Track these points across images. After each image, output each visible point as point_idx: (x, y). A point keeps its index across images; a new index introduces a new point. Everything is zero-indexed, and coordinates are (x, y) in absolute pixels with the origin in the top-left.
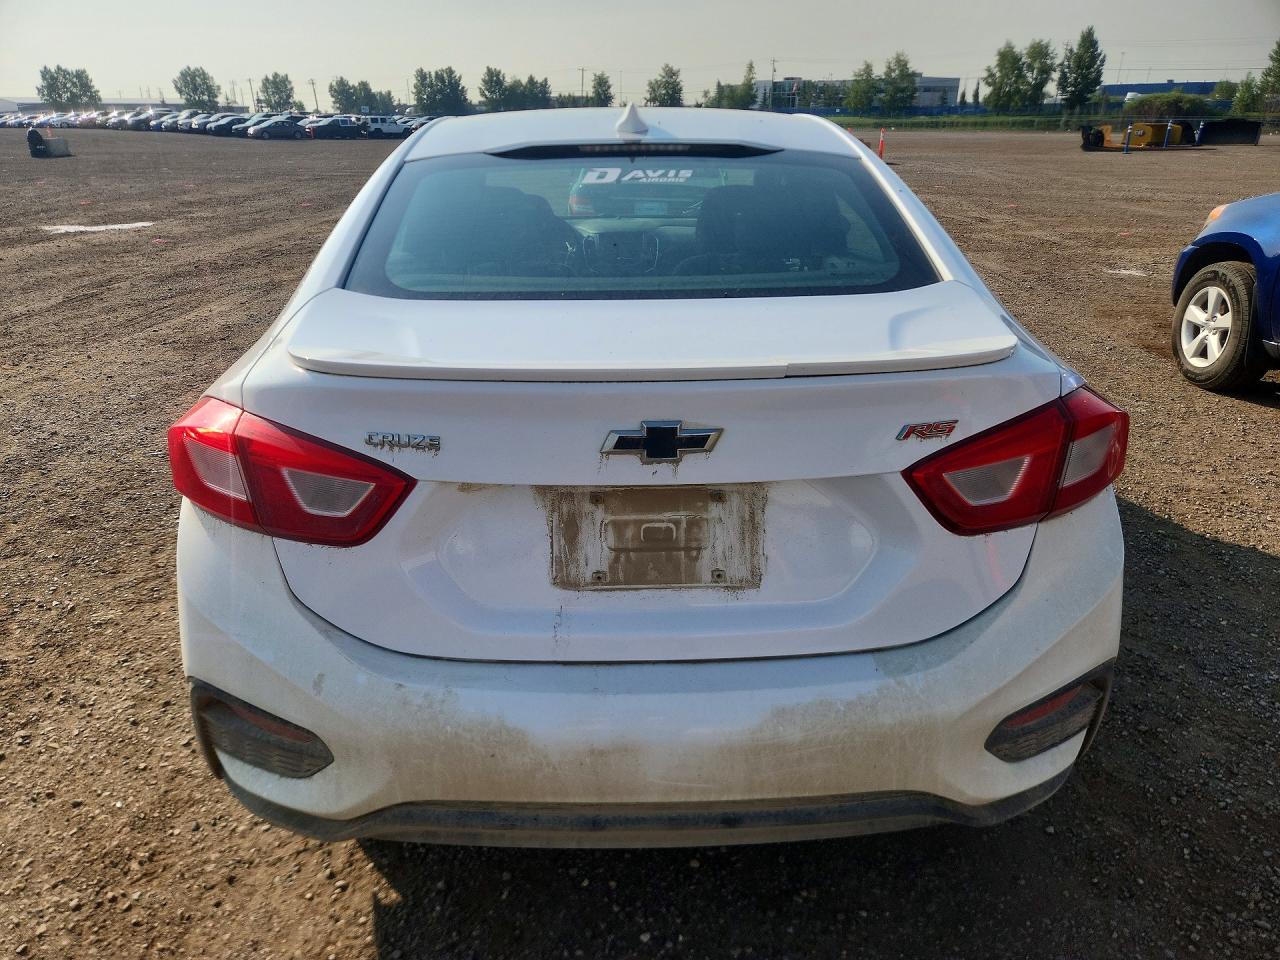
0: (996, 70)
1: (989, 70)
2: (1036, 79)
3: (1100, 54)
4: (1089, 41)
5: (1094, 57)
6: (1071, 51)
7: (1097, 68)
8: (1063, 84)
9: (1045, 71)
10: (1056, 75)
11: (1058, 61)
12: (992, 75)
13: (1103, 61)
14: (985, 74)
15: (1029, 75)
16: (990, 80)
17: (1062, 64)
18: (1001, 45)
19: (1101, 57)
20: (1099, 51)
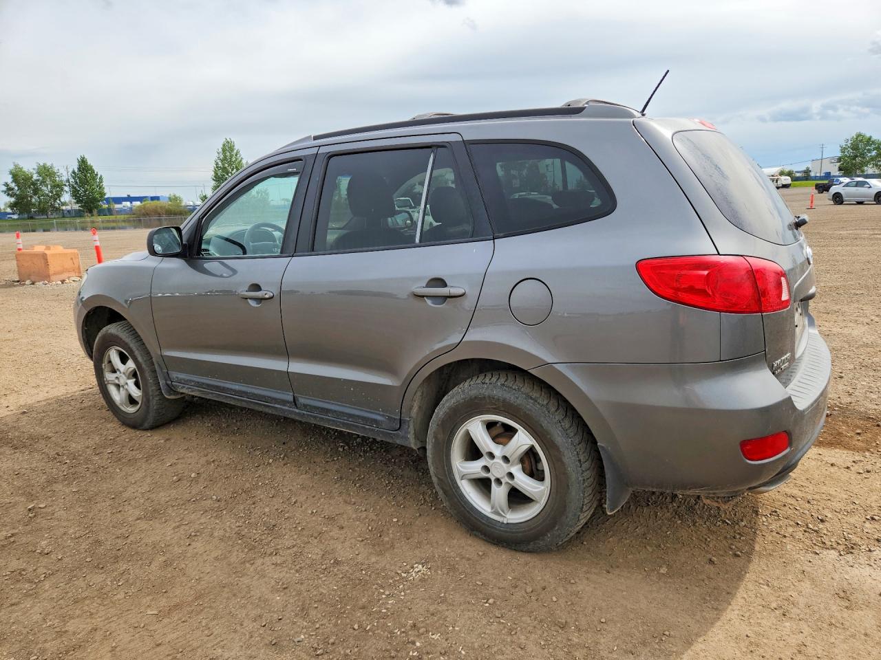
0: (13, 185)
1: (6, 185)
2: (51, 192)
3: (97, 175)
4: (84, 167)
5: (93, 177)
6: (74, 172)
7: (99, 184)
8: (75, 194)
9: (58, 187)
10: (66, 189)
11: (64, 178)
12: (10, 189)
13: (101, 178)
14: (4, 188)
15: (44, 188)
16: (9, 191)
17: (68, 181)
18: (12, 167)
19: (99, 176)
20: (95, 173)
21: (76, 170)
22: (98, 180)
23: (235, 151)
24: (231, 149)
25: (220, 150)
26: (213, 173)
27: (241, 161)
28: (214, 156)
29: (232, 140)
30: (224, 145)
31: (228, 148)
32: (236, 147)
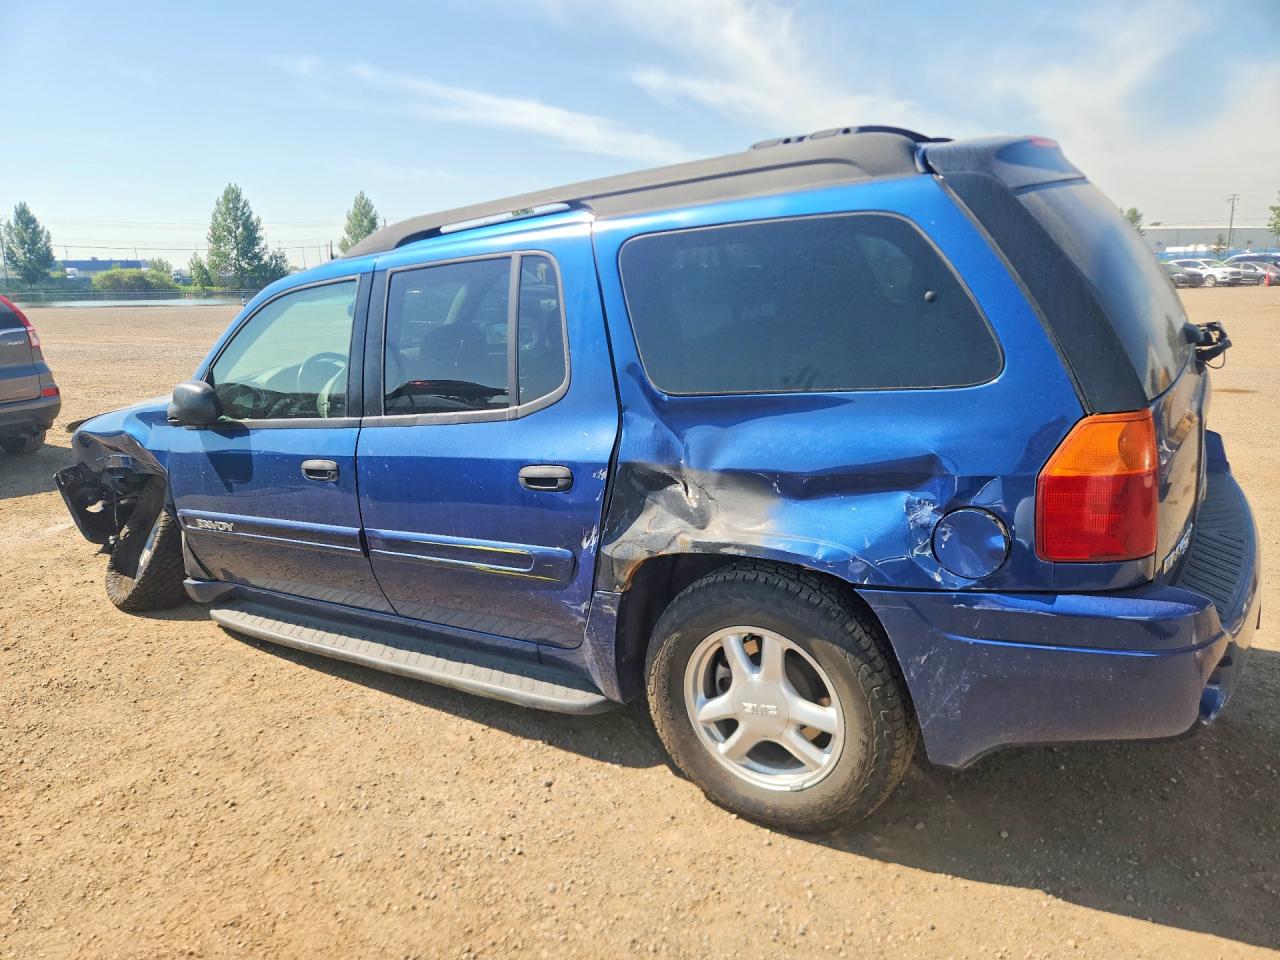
3: (42, 231)
4: (25, 218)
5: (36, 234)
6: (9, 225)
7: (45, 244)
8: (10, 257)
13: (48, 238)
19: (45, 233)
20: (41, 228)
21: (12, 223)
22: (44, 239)
23: (241, 204)
24: (237, 198)
25: (221, 199)
26: (210, 231)
27: (249, 216)
28: (213, 207)
29: (239, 186)
30: (227, 193)
31: (233, 199)
32: (244, 197)
